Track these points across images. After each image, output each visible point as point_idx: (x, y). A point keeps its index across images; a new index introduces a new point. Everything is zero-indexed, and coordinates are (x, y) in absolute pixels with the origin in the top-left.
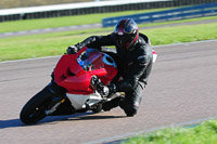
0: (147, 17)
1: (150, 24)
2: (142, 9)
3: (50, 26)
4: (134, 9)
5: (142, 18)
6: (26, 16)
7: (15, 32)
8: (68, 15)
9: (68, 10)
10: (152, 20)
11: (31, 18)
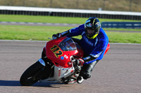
0: (130, 25)
1: (131, 30)
2: (128, 19)
3: (67, 23)
4: (123, 19)
5: (127, 25)
6: (52, 14)
7: (44, 23)
8: (80, 17)
9: (80, 14)
10: (133, 27)
11: (55, 16)
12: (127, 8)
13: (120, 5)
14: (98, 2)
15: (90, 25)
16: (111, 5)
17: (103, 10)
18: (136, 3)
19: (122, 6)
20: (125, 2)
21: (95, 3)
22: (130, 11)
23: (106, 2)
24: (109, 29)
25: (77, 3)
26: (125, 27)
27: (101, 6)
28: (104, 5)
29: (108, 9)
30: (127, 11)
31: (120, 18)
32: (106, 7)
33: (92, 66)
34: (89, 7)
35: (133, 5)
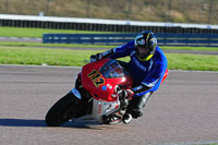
0: (88, 39)
10: (92, 42)
12: (84, 12)
13: (72, 7)
14: (38, 3)
15: (142, 42)
16: (58, 8)
17: (45, 15)
18: (97, 5)
19: (75, 9)
20: (79, 3)
21: (34, 5)
22: (88, 17)
23: (51, 4)
24: (56, 44)
25: (7, 4)
26: (80, 42)
27: (42, 10)
28: (48, 7)
29: (53, 15)
30: (83, 17)
31: (73, 29)
32: (50, 10)
33: (144, 100)
34: (24, 11)
35: (93, 7)
